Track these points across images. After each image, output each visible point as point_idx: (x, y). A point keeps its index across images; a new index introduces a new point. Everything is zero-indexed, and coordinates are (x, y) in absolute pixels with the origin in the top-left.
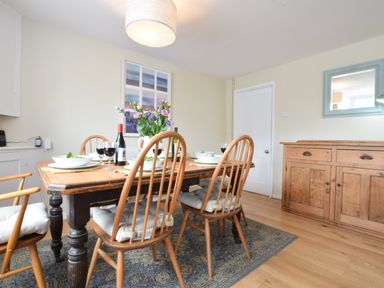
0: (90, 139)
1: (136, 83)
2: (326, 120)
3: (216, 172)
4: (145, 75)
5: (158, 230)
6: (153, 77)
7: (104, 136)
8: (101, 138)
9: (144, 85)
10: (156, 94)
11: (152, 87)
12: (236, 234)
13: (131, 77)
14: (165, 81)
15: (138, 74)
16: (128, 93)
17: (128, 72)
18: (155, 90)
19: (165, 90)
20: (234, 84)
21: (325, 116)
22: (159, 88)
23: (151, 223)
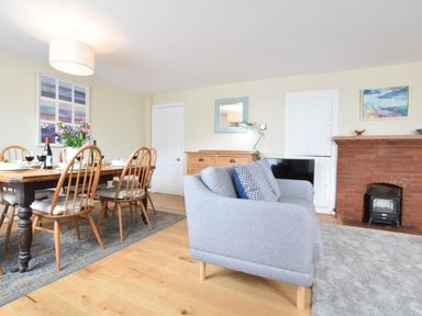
0: (8, 149)
1: (52, 95)
2: (219, 135)
3: (124, 172)
4: (61, 88)
5: (83, 209)
6: (70, 90)
7: (22, 146)
8: (19, 148)
9: (61, 97)
10: (73, 106)
11: (70, 99)
12: (144, 219)
13: (46, 89)
14: (83, 94)
15: (54, 87)
16: (43, 104)
17: (43, 84)
18: (73, 102)
19: (83, 103)
20: (152, 99)
21: (216, 132)
22: (76, 101)
23: (78, 203)
